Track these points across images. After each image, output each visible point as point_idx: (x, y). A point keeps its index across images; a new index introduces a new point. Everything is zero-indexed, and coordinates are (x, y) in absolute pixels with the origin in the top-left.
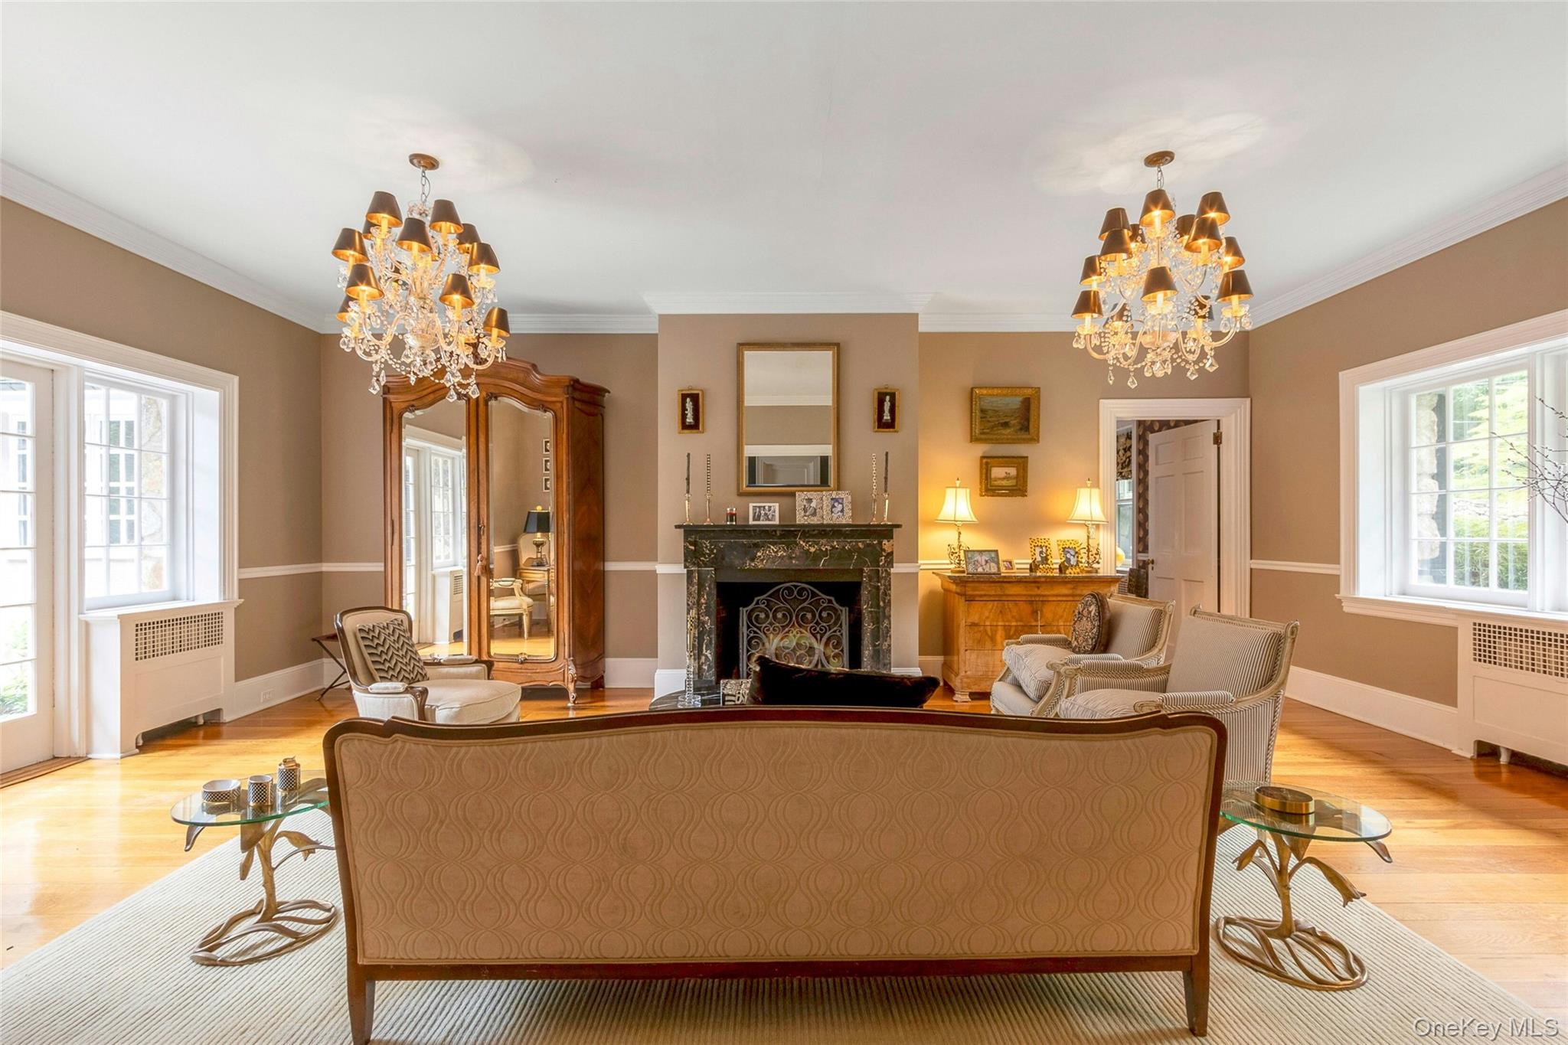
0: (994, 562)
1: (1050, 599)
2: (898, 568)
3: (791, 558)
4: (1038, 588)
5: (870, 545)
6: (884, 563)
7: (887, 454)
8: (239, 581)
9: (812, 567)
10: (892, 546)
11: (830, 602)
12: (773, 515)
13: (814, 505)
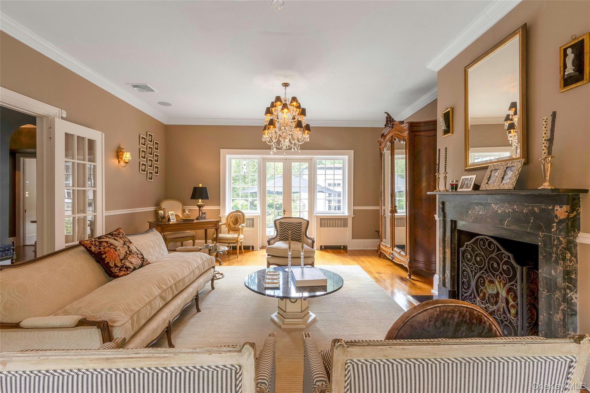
5: (543, 210)
6: (556, 230)
7: (554, 115)
8: (354, 210)
9: (499, 226)
10: (575, 213)
11: (509, 258)
12: (471, 184)
13: (496, 174)
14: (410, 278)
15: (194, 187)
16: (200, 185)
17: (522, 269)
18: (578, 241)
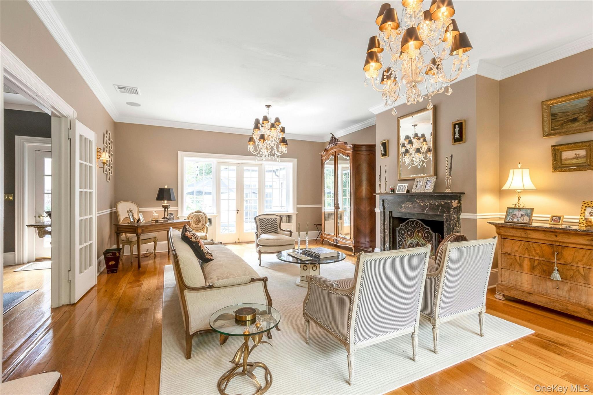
0: (528, 216)
1: (570, 245)
2: (463, 216)
3: (414, 208)
4: (556, 236)
5: (446, 203)
6: (453, 213)
7: (452, 156)
8: (297, 208)
9: (422, 213)
10: (460, 204)
11: (428, 229)
12: (405, 189)
13: (421, 184)
14: (354, 254)
15: (159, 189)
16: (166, 187)
17: (435, 234)
18: (460, 217)
